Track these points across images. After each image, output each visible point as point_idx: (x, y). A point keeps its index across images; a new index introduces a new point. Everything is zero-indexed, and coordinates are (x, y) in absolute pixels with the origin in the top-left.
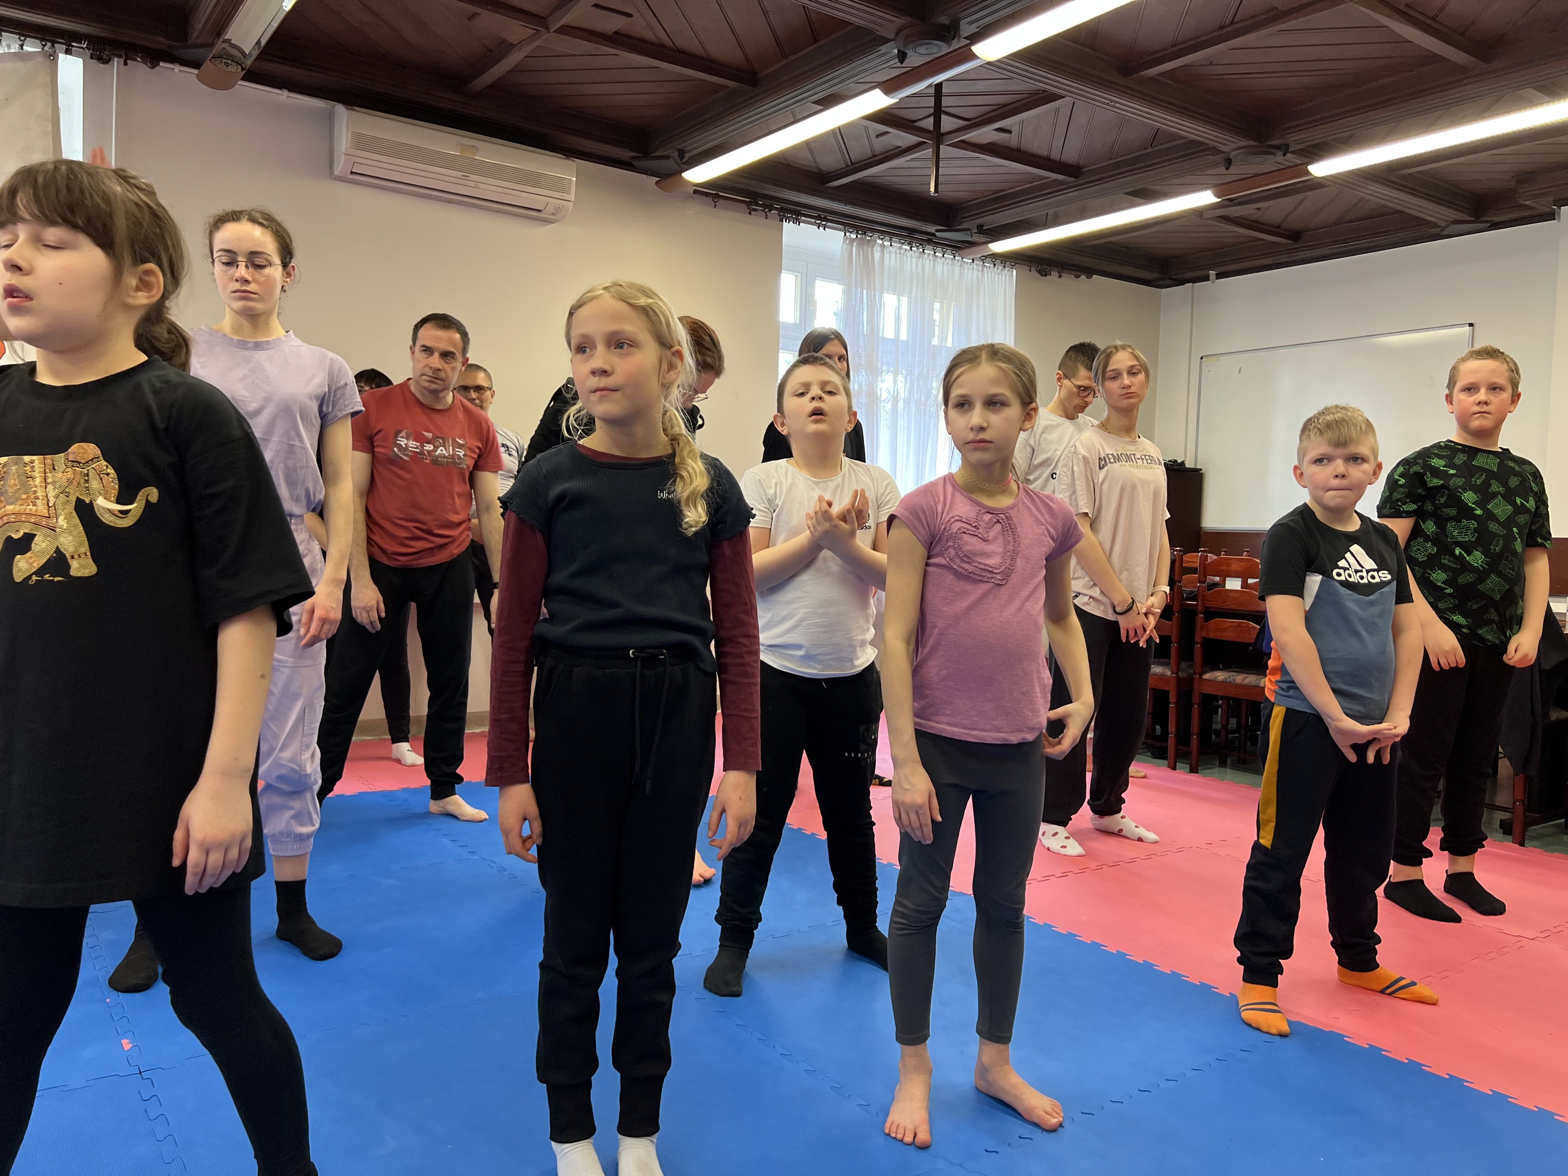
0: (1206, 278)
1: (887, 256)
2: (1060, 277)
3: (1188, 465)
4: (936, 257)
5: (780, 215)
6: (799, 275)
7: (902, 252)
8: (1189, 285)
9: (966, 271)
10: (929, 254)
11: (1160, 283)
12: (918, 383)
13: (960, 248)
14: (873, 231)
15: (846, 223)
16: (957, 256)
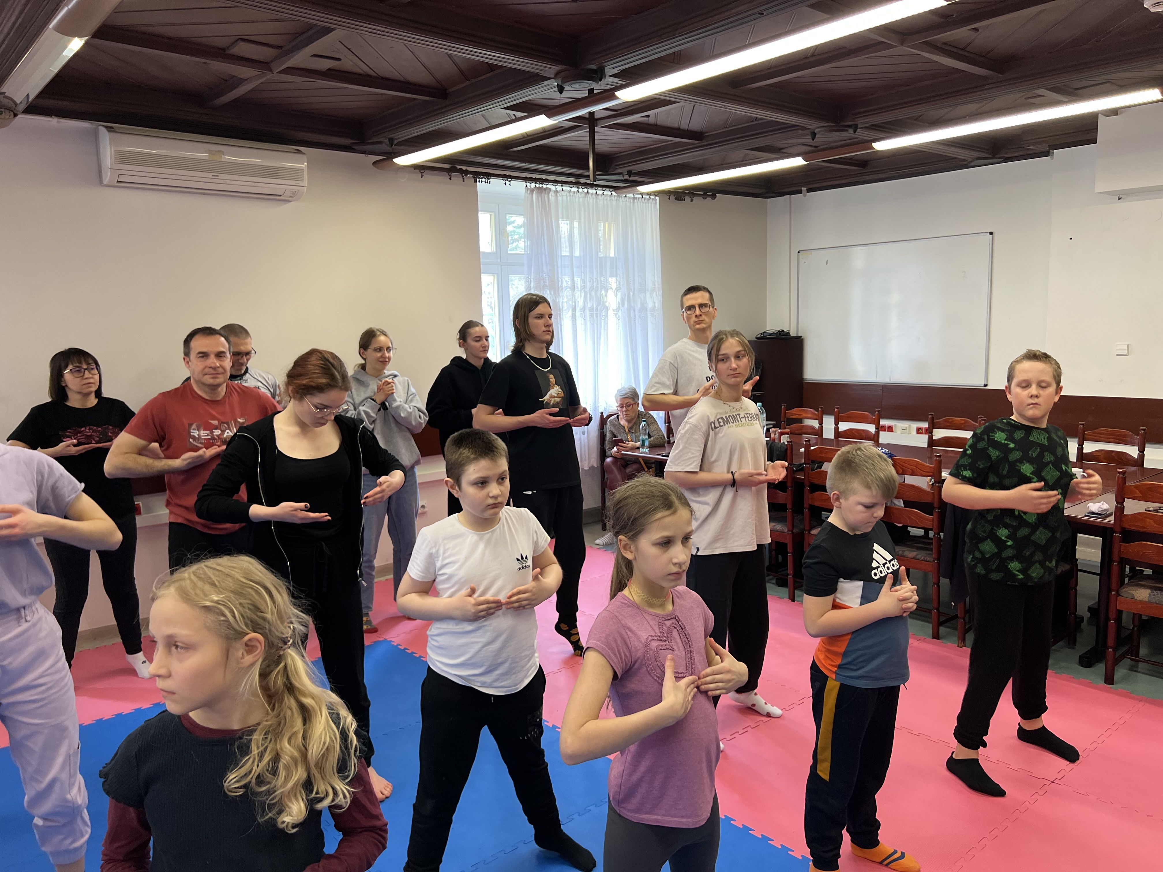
0: (800, 192)
1: (560, 198)
2: (692, 201)
3: (793, 334)
4: (598, 195)
5: (474, 178)
6: (493, 214)
7: (572, 194)
8: (788, 196)
9: (621, 203)
10: (592, 194)
11: (766, 195)
12: (590, 295)
13: (615, 188)
14: (548, 181)
15: (526, 178)
16: (614, 193)
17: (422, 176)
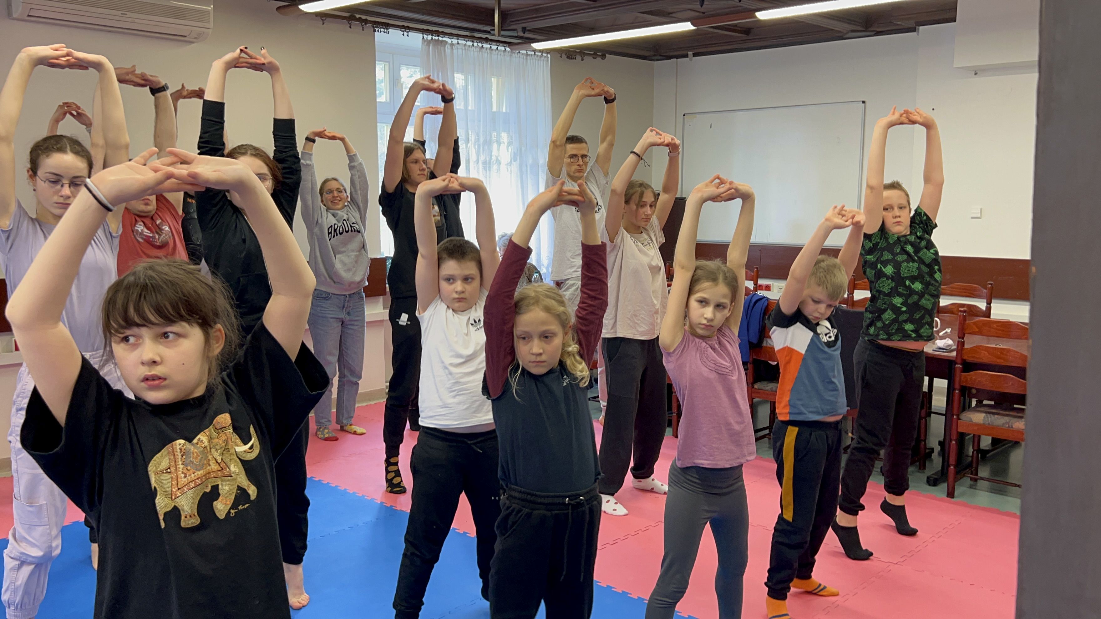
0: (687, 56)
1: (455, 51)
2: (582, 60)
4: (492, 50)
5: (373, 27)
6: (387, 64)
7: (467, 47)
8: (674, 60)
9: (514, 58)
10: (487, 48)
11: (653, 58)
12: (483, 149)
13: (509, 44)
14: (444, 34)
15: (423, 29)
16: (508, 49)
17: (323, 24)
